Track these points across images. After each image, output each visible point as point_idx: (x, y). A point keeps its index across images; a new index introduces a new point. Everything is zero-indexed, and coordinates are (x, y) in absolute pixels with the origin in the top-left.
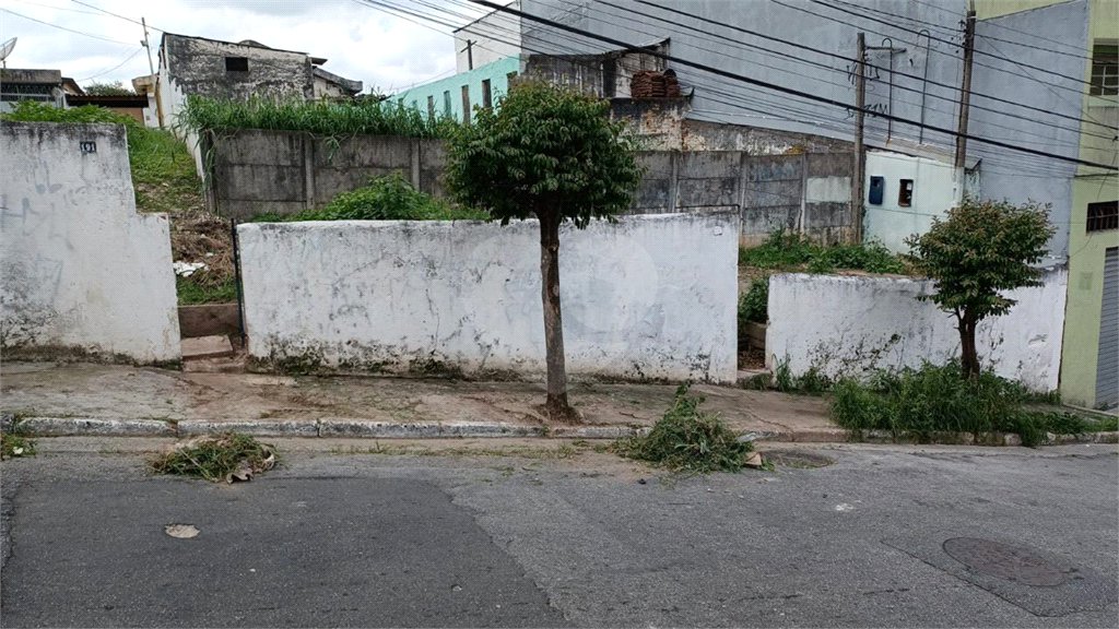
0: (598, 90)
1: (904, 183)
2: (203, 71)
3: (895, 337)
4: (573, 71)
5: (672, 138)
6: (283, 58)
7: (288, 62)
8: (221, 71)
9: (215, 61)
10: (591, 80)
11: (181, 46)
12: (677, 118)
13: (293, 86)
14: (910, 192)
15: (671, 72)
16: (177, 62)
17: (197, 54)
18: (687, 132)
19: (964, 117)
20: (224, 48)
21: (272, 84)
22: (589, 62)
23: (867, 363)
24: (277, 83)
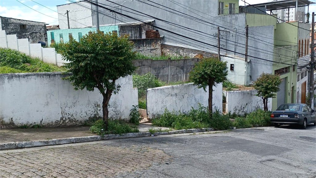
0: (138, 35)
1: (231, 65)
2: (12, 29)
3: (247, 104)
4: (131, 30)
5: (159, 49)
6: (38, 24)
7: (39, 26)
8: (18, 29)
9: (16, 26)
10: (136, 32)
11: (6, 21)
12: (160, 44)
13: (41, 34)
14: (233, 67)
15: (157, 31)
16: (4, 26)
17: (11, 24)
18: (163, 48)
19: (247, 51)
20: (19, 22)
21: (34, 33)
22: (135, 27)
23: (242, 110)
24: (36, 33)
